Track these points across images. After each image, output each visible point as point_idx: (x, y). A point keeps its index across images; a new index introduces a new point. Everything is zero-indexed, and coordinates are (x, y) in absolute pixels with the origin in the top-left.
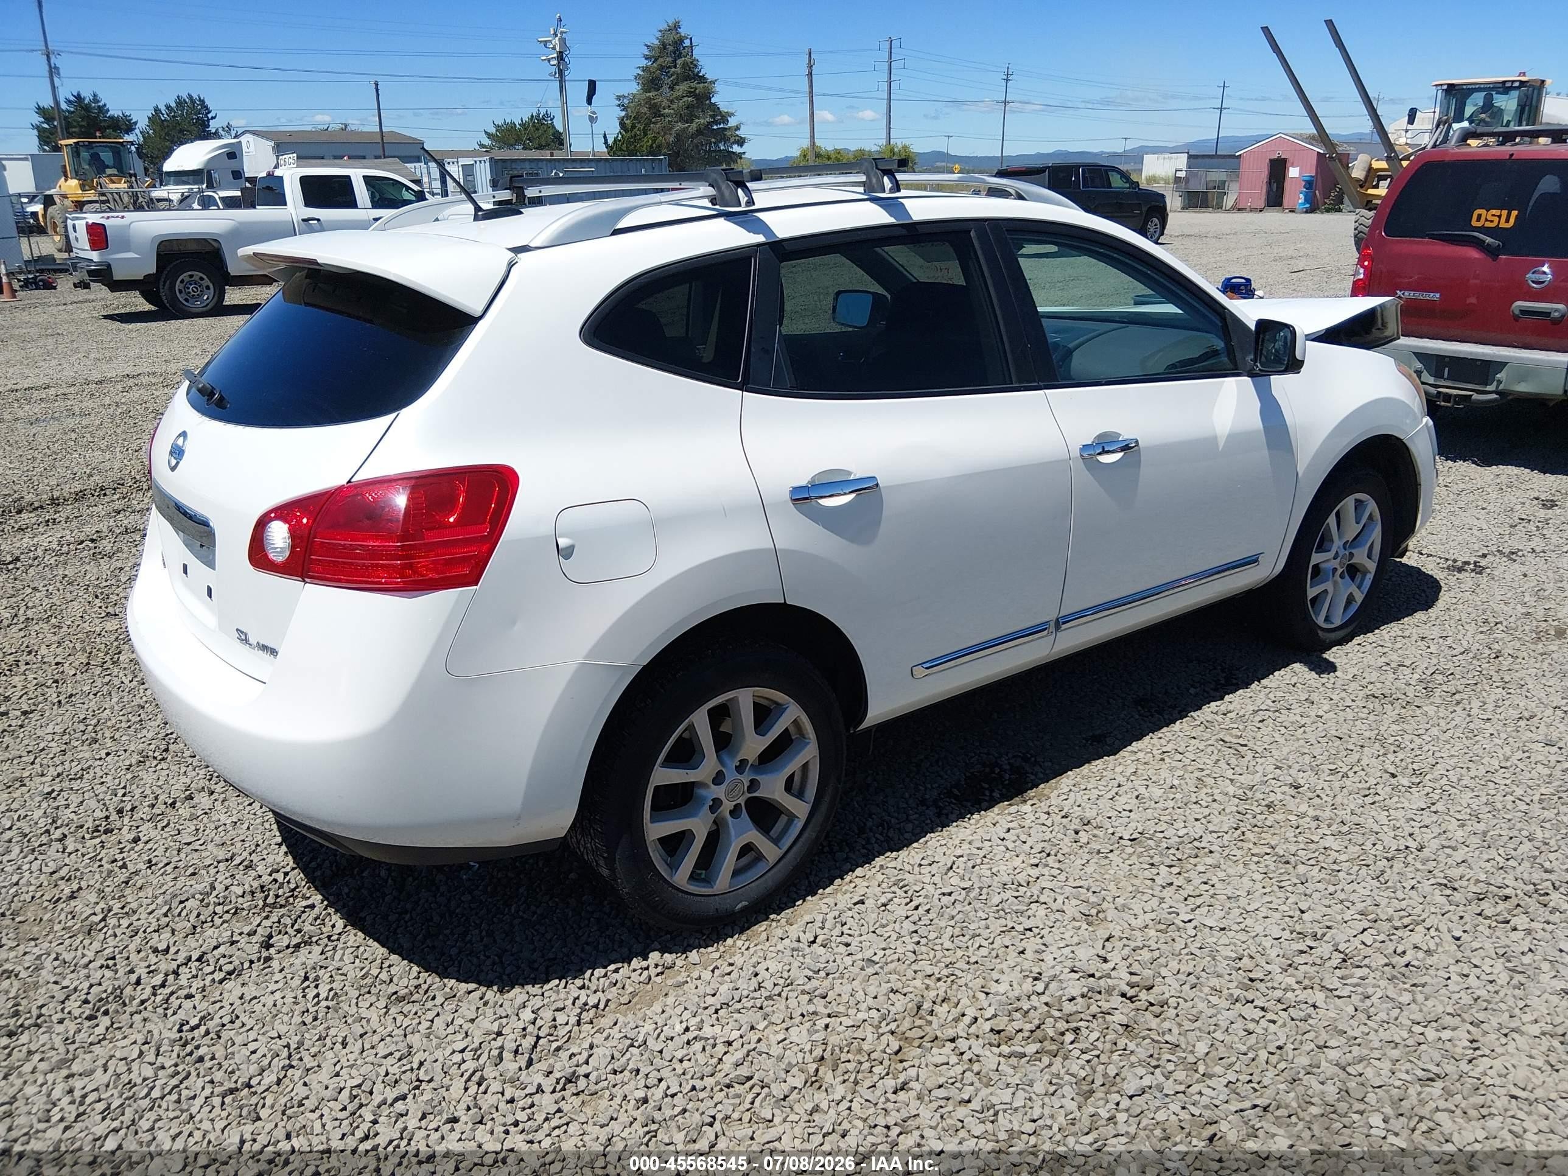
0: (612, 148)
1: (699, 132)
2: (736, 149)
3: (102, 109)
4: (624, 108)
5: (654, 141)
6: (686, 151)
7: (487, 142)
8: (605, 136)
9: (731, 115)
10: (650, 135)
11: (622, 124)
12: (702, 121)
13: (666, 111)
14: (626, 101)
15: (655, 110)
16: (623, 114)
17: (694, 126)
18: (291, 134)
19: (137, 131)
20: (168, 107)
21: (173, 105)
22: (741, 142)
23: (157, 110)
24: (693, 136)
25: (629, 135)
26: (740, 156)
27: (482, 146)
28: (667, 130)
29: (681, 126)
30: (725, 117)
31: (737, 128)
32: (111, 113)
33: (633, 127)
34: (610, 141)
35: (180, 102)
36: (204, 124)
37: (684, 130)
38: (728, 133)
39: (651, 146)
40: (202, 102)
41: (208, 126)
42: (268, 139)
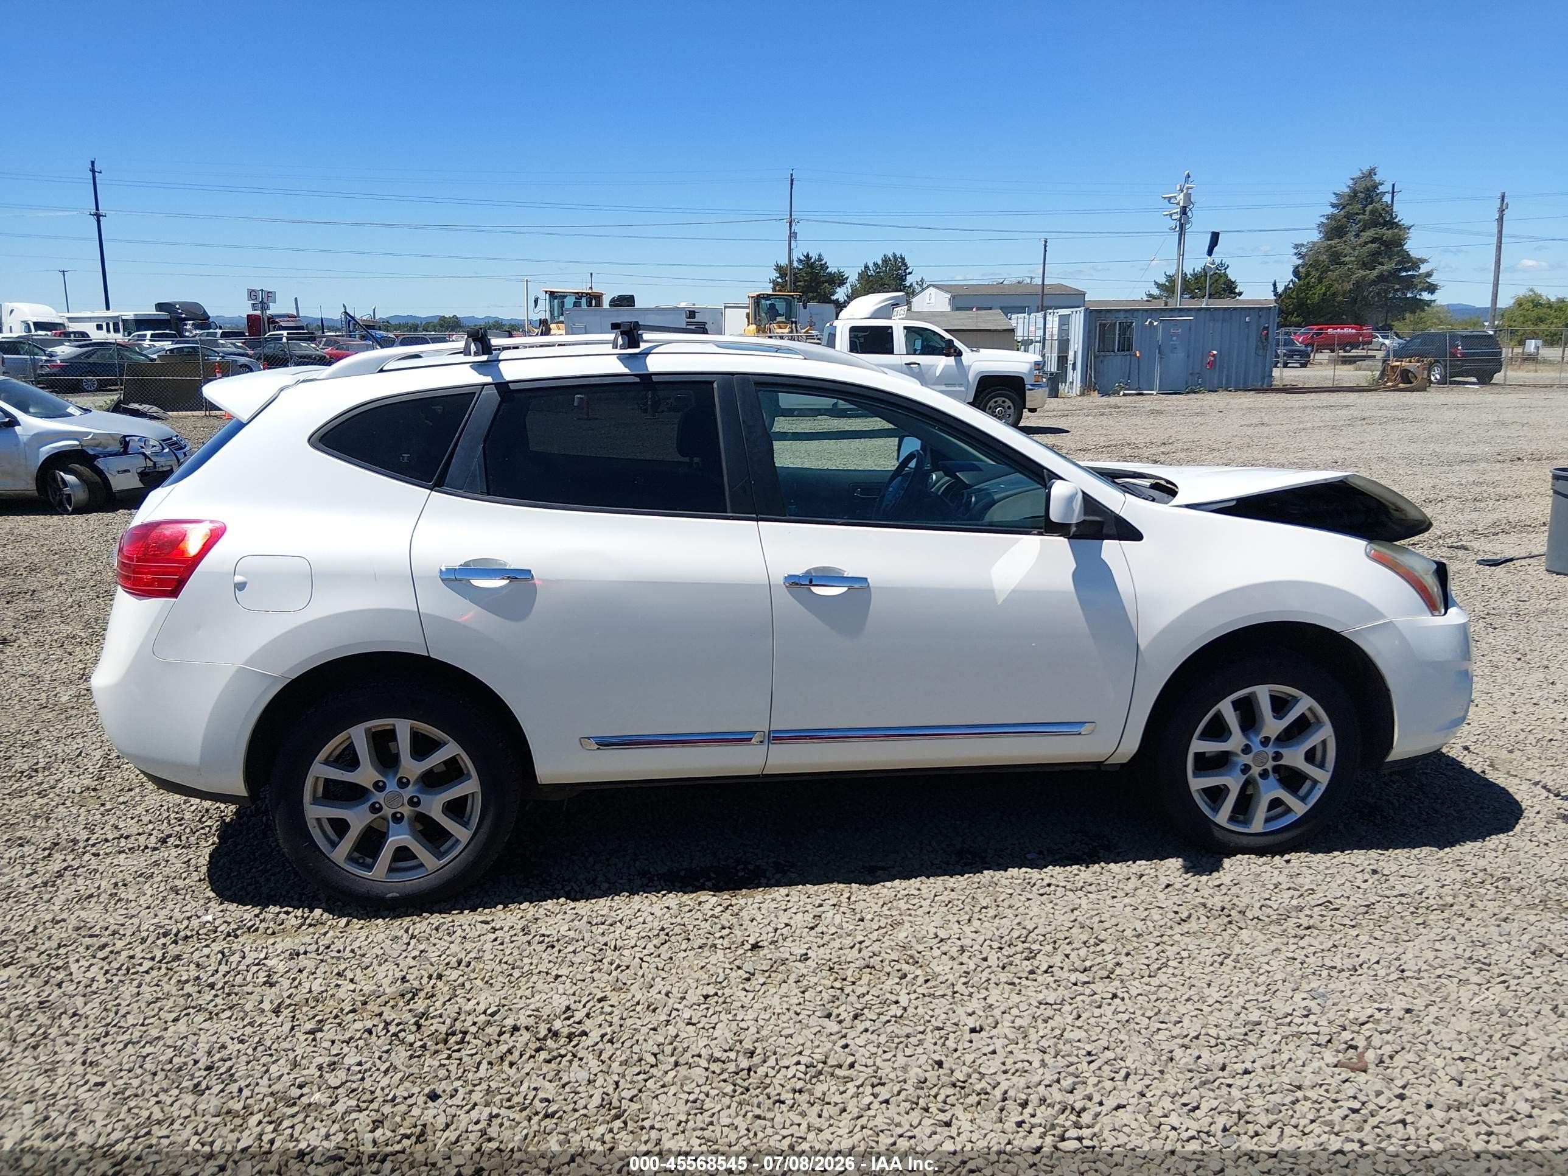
0: (1280, 296)
1: (1381, 278)
2: (1426, 296)
3: (824, 267)
4: (1300, 255)
5: (1329, 288)
6: (1364, 298)
7: (1155, 292)
8: (1275, 285)
9: (1423, 261)
10: (1326, 282)
11: (1296, 273)
12: (1385, 267)
13: (1347, 259)
14: (1304, 250)
15: (1336, 258)
16: (1300, 262)
17: (1375, 273)
18: (968, 287)
19: (848, 285)
20: (875, 264)
21: (880, 262)
22: (1432, 289)
23: (866, 267)
24: (1374, 282)
25: (1302, 282)
26: (1429, 303)
27: (1150, 295)
28: (1346, 277)
29: (1361, 273)
30: (1416, 264)
31: (1429, 275)
32: (829, 270)
33: (1308, 274)
34: (1280, 290)
35: (886, 260)
36: (903, 279)
37: (1364, 278)
38: (1416, 281)
39: (1325, 294)
40: (903, 259)
41: (905, 280)
42: (947, 292)
